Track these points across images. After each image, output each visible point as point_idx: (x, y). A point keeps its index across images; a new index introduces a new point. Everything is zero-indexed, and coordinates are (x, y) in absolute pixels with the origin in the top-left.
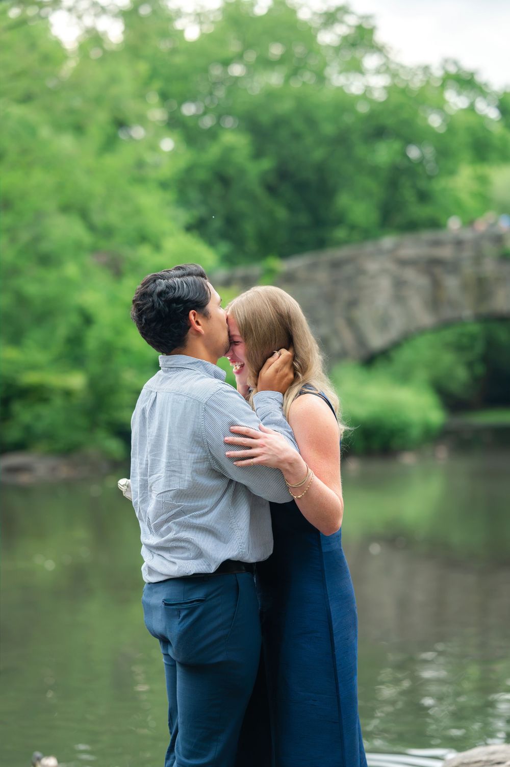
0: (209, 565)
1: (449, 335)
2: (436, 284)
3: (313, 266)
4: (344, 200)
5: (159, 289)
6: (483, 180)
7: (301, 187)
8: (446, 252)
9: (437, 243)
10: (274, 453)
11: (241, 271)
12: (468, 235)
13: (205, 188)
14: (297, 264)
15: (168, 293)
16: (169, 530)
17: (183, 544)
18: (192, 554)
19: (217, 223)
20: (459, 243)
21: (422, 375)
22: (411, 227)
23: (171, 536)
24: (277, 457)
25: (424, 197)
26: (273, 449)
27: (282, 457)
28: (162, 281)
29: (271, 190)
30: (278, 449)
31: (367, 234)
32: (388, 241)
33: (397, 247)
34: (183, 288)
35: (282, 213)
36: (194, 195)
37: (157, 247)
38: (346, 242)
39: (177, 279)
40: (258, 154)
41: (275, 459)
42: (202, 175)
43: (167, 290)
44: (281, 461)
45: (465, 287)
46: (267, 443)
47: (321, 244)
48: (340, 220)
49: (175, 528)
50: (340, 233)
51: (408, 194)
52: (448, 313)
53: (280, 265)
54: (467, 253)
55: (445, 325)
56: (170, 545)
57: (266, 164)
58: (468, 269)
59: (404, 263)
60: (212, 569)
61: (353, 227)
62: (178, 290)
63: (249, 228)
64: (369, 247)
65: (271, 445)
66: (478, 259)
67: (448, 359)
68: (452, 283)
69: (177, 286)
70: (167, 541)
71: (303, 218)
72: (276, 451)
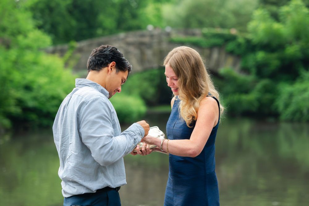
1: (146, 75)
2: (142, 53)
3: (90, 45)
4: (101, 17)
6: (158, 10)
7: (83, 11)
8: (146, 40)
9: (143, 36)
11: (59, 47)
12: (156, 32)
13: (42, 11)
14: (83, 44)
19: (48, 27)
20: (152, 36)
21: (136, 91)
22: (129, 29)
25: (134, 16)
29: (70, 12)
31: (111, 32)
32: (122, 35)
33: (126, 37)
35: (74, 23)
36: (38, 14)
37: (26, 36)
38: (102, 35)
42: (41, 6)
45: (154, 54)
47: (91, 36)
48: (100, 26)
50: (99, 31)
51: (127, 14)
52: (147, 65)
53: (76, 45)
54: (155, 40)
55: (145, 70)
58: (156, 47)
59: (129, 44)
61: (104, 29)
63: (61, 29)
64: (114, 37)
66: (160, 42)
67: (146, 85)
68: (149, 53)
71: (84, 25)
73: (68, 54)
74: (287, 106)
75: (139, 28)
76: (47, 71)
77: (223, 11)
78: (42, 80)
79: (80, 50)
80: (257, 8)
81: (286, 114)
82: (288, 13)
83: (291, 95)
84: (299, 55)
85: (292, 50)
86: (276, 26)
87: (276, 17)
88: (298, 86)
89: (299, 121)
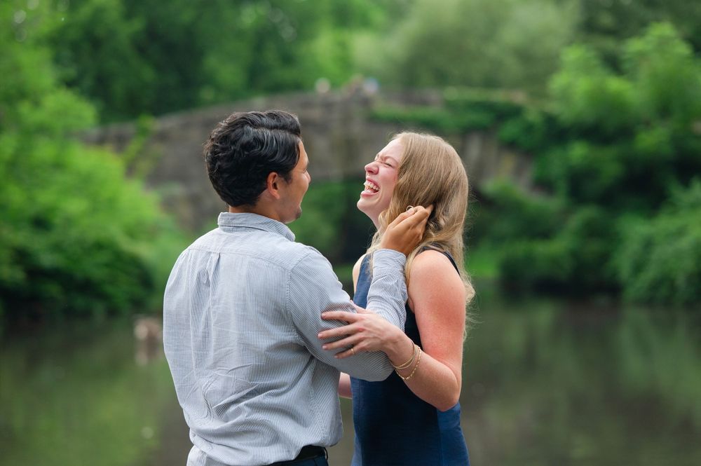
0: (289, 451)
3: (186, 127)
4: (212, 61)
5: (245, 139)
6: (343, 45)
7: (170, 48)
8: (316, 114)
9: (307, 105)
10: (376, 335)
11: (114, 129)
12: (337, 97)
13: (75, 47)
14: (170, 122)
15: (254, 147)
16: (238, 412)
17: (256, 428)
18: (268, 439)
19: (88, 82)
20: (328, 105)
22: (276, 89)
23: (241, 418)
24: (379, 339)
25: (288, 59)
26: (374, 331)
27: (384, 338)
28: (251, 129)
29: (141, 50)
30: (379, 330)
31: (235, 96)
32: (259, 102)
34: (272, 145)
35: (148, 74)
36: (66, 53)
37: (37, 104)
38: (214, 103)
39: (268, 131)
40: (129, 15)
41: (378, 341)
43: (254, 144)
44: (384, 343)
45: (333, 148)
46: (365, 325)
47: (189, 103)
48: (209, 81)
49: (247, 409)
50: (207, 94)
51: (271, 56)
52: (319, 172)
53: (153, 124)
54: (336, 115)
56: (239, 428)
57: (137, 25)
58: (337, 130)
60: (293, 456)
61: (219, 89)
62: (266, 148)
63: (118, 88)
65: (369, 326)
66: (347, 120)
68: (321, 145)
69: (265, 143)
70: (235, 425)
71: (172, 79)
72: (378, 332)
73: (134, 147)
74: (638, 268)
75: (298, 87)
76: (86, 184)
77: (492, 50)
78: (75, 206)
79: (162, 137)
80: (570, 43)
81: (637, 287)
82: (642, 55)
83: (648, 244)
84: (667, 150)
85: (653, 140)
86: (615, 85)
87: (614, 64)
88: (664, 223)
89: (668, 302)
